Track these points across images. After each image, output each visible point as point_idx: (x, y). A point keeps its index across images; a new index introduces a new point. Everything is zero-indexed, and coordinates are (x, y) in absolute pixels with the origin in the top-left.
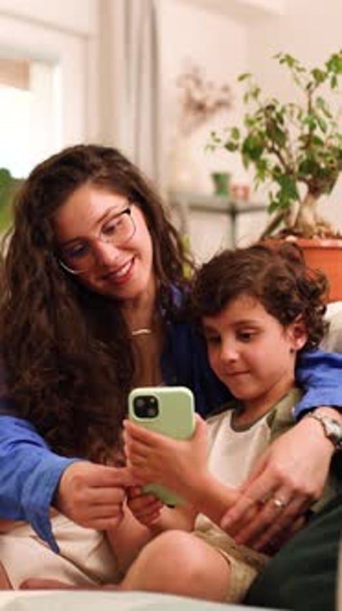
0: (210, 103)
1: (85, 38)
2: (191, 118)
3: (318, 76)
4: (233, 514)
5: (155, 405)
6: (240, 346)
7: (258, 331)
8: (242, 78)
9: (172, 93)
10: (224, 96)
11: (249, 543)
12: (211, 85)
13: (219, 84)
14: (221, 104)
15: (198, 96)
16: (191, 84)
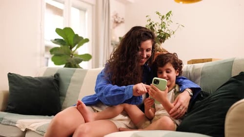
0: (119, 22)
1: (93, 5)
2: (115, 24)
3: (163, 17)
4: (172, 110)
5: (158, 82)
6: (167, 74)
7: (171, 71)
8: (147, 16)
9: (112, 19)
10: (123, 20)
11: (173, 117)
12: (119, 18)
13: (121, 18)
14: (122, 22)
15: (117, 20)
16: (115, 17)
